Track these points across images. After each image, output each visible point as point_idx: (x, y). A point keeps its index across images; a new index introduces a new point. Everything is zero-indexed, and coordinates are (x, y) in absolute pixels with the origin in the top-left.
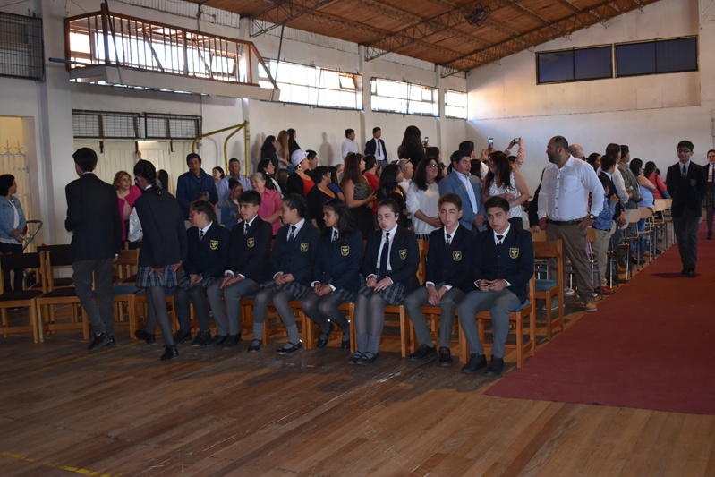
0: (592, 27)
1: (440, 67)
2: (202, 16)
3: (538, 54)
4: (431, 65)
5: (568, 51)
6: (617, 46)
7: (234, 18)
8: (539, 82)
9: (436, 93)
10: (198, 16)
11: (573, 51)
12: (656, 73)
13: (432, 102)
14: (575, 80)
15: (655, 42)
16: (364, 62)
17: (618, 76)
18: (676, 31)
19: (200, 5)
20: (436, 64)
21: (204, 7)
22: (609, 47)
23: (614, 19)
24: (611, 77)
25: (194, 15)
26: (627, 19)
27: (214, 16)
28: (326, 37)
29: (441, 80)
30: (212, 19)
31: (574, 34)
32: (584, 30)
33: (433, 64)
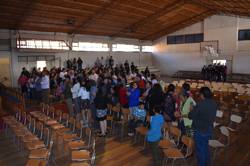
0: (180, 30)
1: (140, 40)
2: (56, 35)
3: (168, 37)
4: (138, 40)
5: (174, 36)
6: (185, 35)
7: (66, 34)
8: (168, 44)
9: (139, 46)
10: (55, 35)
11: (175, 36)
12: (194, 42)
13: (138, 49)
14: (175, 44)
15: (194, 35)
16: (110, 41)
17: (185, 43)
18: (199, 32)
19: (55, 32)
20: (140, 39)
21: (56, 33)
22: (183, 35)
23: (185, 28)
24: (183, 43)
25: (54, 35)
26: (188, 28)
27: (60, 34)
28: (97, 36)
29: (141, 43)
30: (59, 35)
31: (176, 32)
32: (178, 31)
33: (139, 40)
